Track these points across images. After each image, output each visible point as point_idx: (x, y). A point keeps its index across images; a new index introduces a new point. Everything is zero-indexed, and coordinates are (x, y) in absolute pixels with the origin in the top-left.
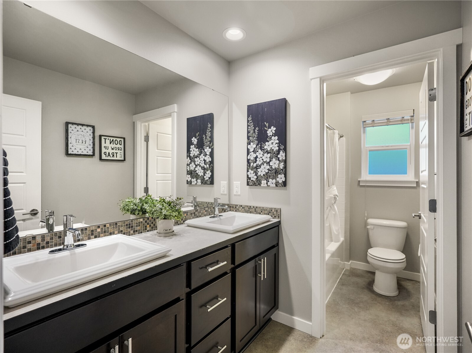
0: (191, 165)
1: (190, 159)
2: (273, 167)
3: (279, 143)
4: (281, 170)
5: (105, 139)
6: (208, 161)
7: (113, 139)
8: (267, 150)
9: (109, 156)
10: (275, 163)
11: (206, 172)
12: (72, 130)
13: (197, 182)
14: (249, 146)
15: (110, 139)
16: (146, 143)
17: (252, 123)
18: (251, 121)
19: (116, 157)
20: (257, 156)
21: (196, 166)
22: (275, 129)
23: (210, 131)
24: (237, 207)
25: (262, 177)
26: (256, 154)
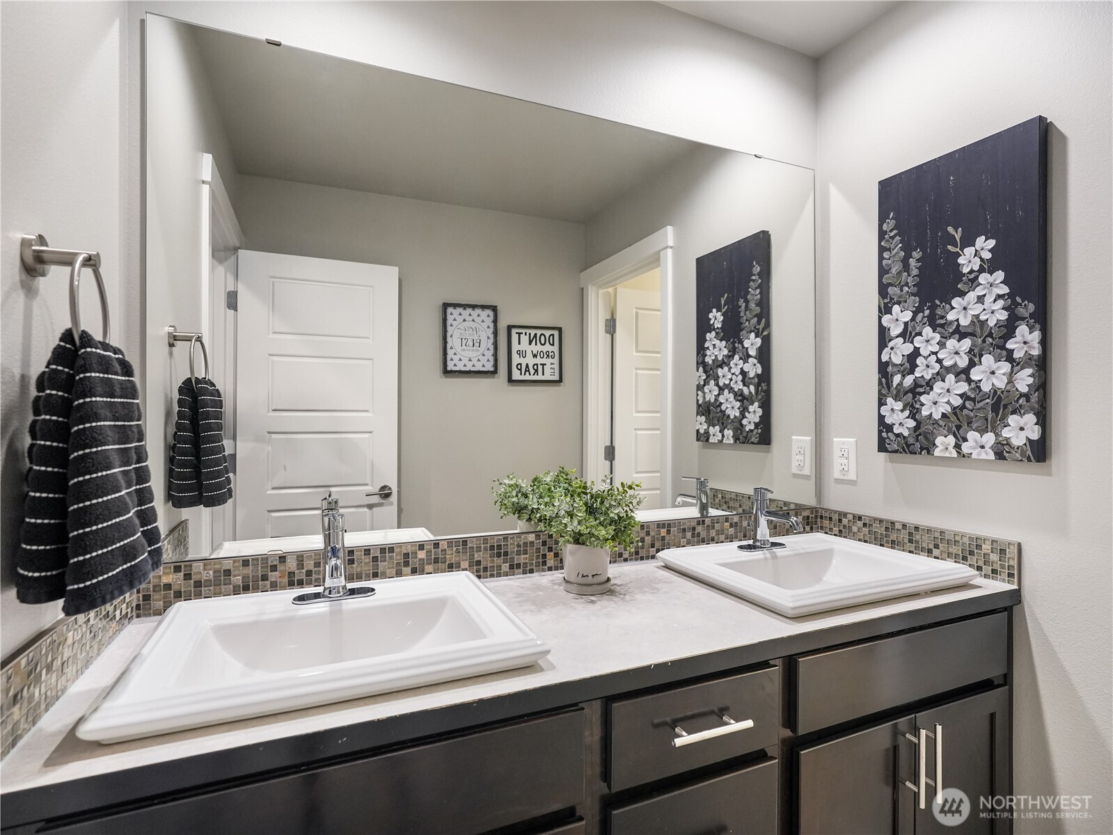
0: (706, 389)
1: (705, 372)
2: (986, 387)
3: (1011, 295)
4: (1022, 395)
5: (519, 334)
6: (752, 375)
7: (536, 332)
8: (958, 325)
9: (527, 373)
10: (993, 373)
11: (748, 409)
12: (455, 320)
13: (723, 436)
14: (886, 320)
15: (530, 334)
16: (609, 336)
17: (898, 238)
18: (895, 232)
19: (543, 375)
20: (917, 350)
21: (719, 391)
22: (992, 243)
23: (759, 287)
24: (845, 521)
25: (936, 422)
26: (912, 342)
